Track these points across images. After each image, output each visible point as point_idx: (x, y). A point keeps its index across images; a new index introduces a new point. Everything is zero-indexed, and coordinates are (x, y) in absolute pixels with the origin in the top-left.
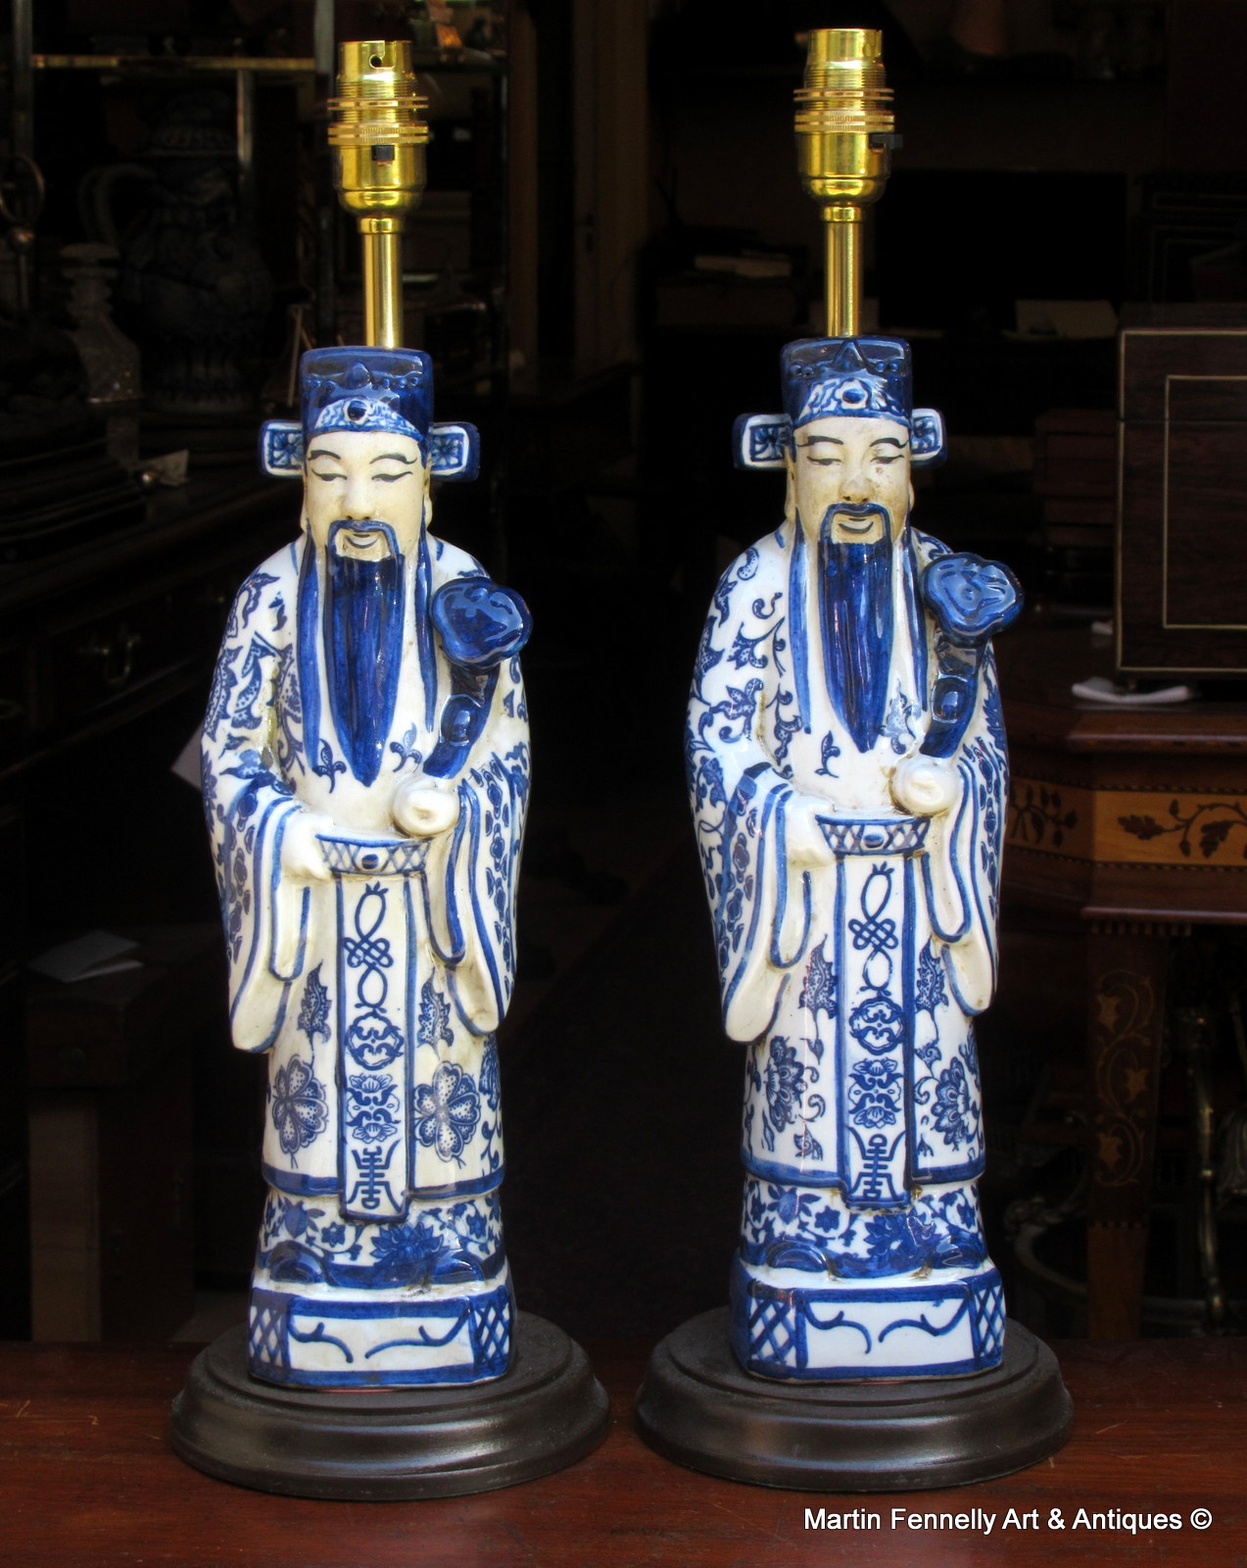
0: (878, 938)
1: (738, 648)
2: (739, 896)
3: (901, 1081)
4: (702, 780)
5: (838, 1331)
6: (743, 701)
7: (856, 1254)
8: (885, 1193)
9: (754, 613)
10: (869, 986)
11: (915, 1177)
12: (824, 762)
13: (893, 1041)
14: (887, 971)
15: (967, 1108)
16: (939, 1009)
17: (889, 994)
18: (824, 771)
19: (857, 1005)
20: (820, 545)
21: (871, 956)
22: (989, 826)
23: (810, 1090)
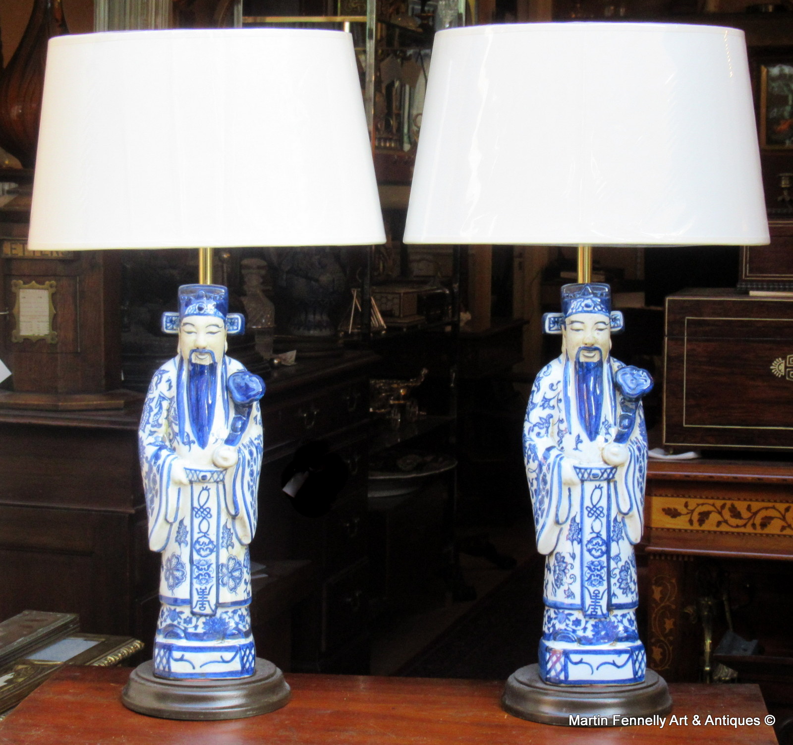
0: (597, 513)
1: (543, 402)
2: (543, 497)
3: (605, 569)
4: (529, 452)
5: (580, 665)
6: (546, 422)
7: (588, 637)
8: (599, 613)
9: (550, 388)
10: (593, 532)
11: (611, 607)
12: (577, 446)
13: (603, 553)
14: (600, 526)
15: (631, 581)
16: (620, 542)
17: (601, 535)
18: (576, 449)
19: (589, 539)
20: (575, 363)
21: (594, 520)
22: (640, 471)
23: (570, 572)
